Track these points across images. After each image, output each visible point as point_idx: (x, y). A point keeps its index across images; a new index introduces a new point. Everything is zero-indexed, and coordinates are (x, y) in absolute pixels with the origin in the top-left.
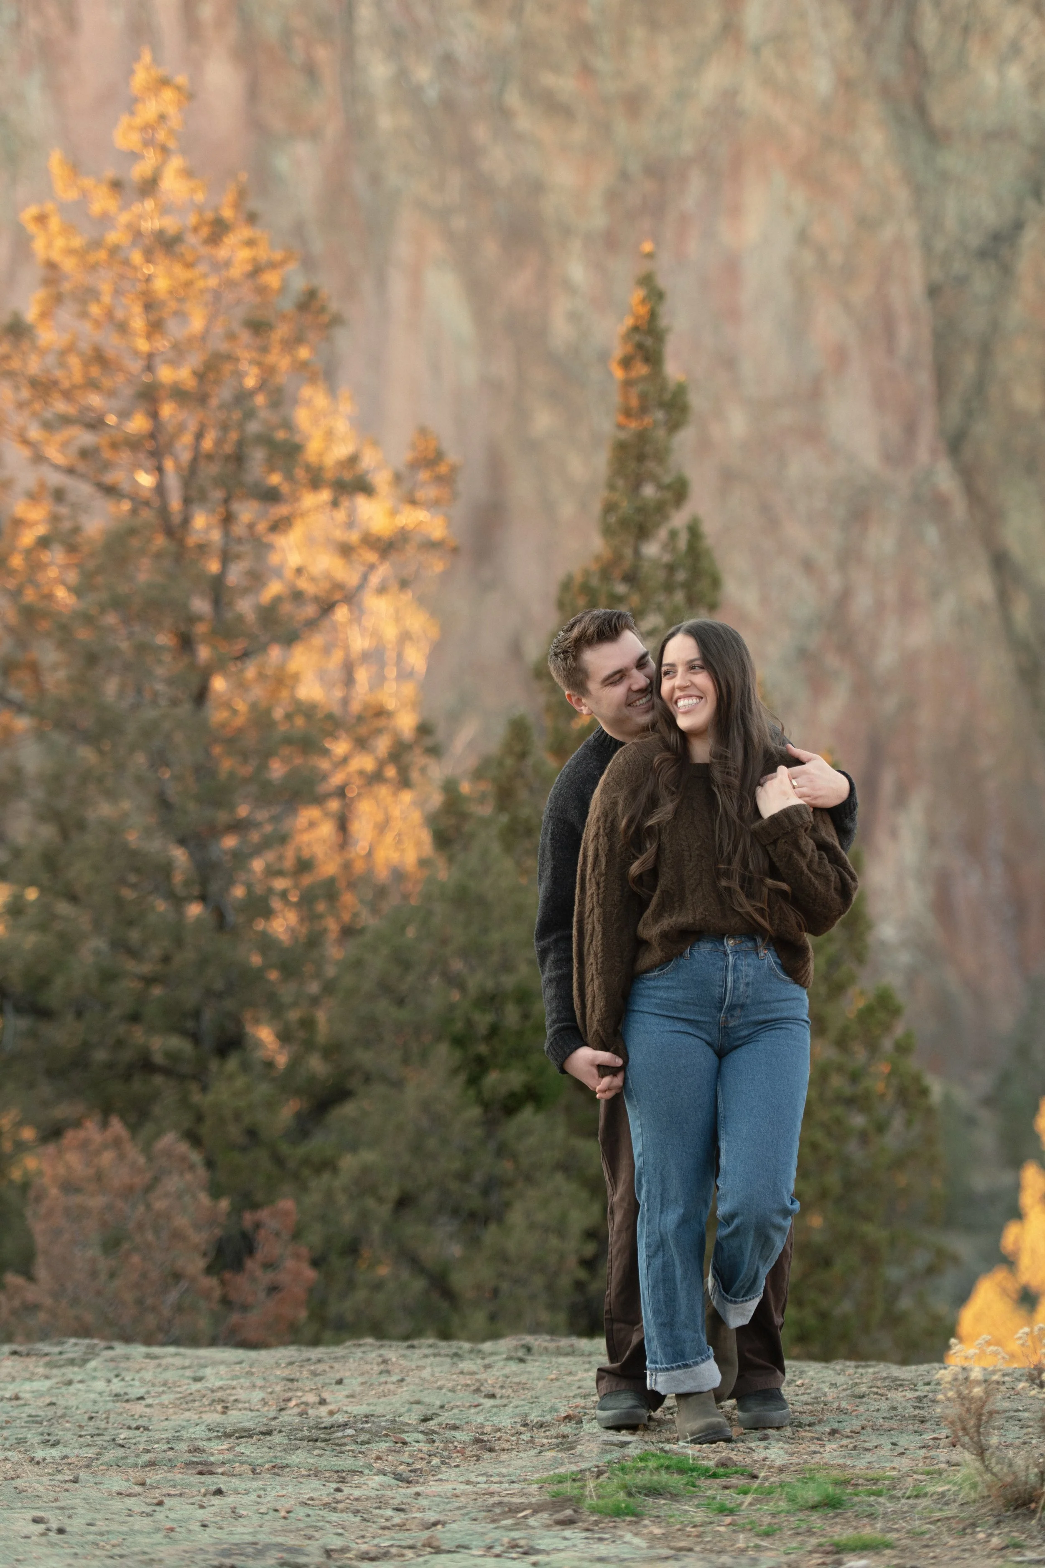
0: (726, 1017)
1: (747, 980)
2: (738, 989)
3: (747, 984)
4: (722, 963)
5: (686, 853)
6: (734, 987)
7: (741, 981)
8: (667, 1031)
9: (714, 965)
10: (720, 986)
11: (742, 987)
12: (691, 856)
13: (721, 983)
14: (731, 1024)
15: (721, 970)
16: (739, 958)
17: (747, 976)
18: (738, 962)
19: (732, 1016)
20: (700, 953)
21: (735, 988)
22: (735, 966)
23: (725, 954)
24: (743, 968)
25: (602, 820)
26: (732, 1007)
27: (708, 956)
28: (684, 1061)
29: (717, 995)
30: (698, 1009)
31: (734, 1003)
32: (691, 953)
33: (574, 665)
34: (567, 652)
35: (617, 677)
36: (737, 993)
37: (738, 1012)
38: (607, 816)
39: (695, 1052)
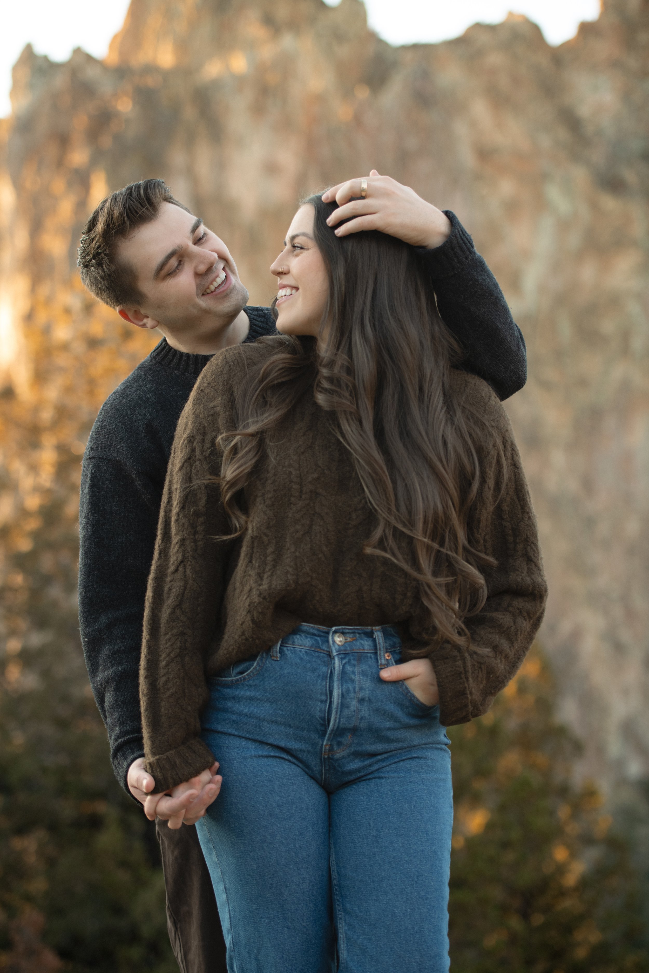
0: (331, 746)
1: (361, 695)
2: (348, 707)
3: (361, 701)
4: (325, 669)
5: (295, 486)
6: (342, 704)
7: (352, 695)
8: (251, 757)
9: (314, 670)
10: (322, 701)
11: (354, 704)
12: (301, 492)
13: (324, 698)
14: (338, 755)
15: (324, 678)
16: (349, 662)
17: (361, 689)
18: (349, 668)
19: (339, 744)
20: (295, 652)
21: (343, 706)
22: (343, 672)
23: (329, 655)
24: (356, 678)
25: (199, 438)
26: (340, 732)
27: (306, 658)
28: (277, 798)
29: (318, 714)
30: (291, 731)
31: (341, 726)
32: (281, 651)
33: (113, 268)
34: (98, 254)
35: (174, 262)
36: (346, 712)
37: (347, 739)
38: (204, 434)
39: (293, 784)
